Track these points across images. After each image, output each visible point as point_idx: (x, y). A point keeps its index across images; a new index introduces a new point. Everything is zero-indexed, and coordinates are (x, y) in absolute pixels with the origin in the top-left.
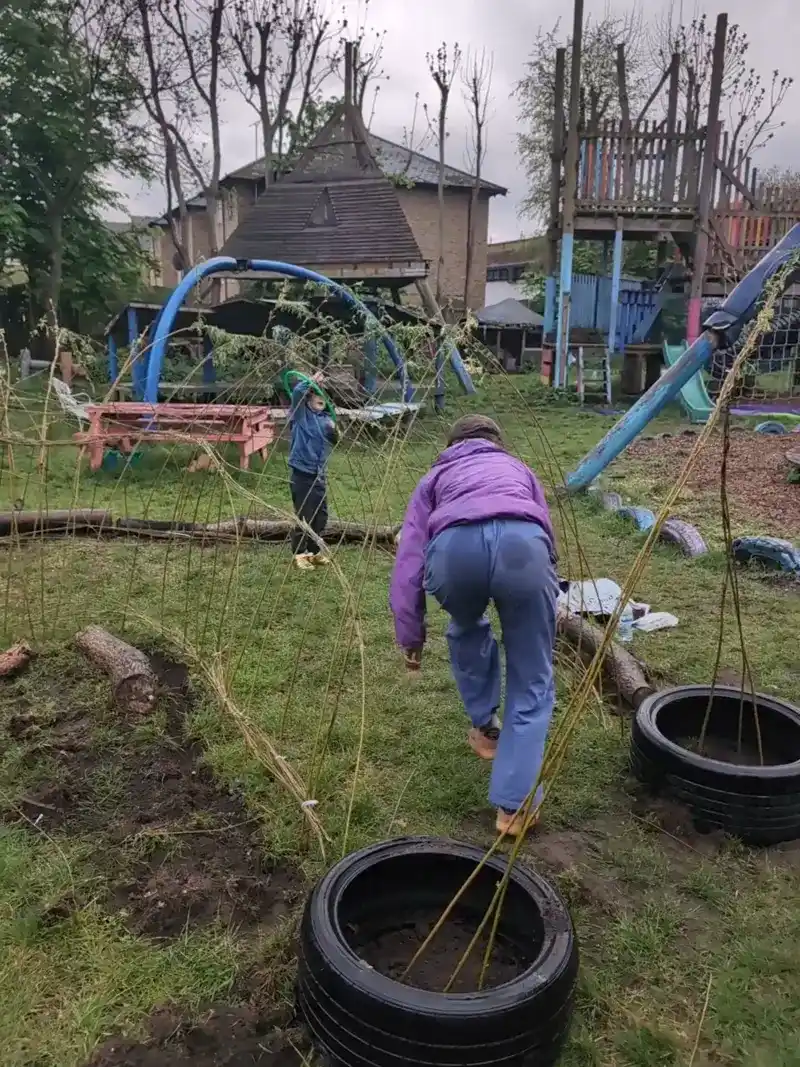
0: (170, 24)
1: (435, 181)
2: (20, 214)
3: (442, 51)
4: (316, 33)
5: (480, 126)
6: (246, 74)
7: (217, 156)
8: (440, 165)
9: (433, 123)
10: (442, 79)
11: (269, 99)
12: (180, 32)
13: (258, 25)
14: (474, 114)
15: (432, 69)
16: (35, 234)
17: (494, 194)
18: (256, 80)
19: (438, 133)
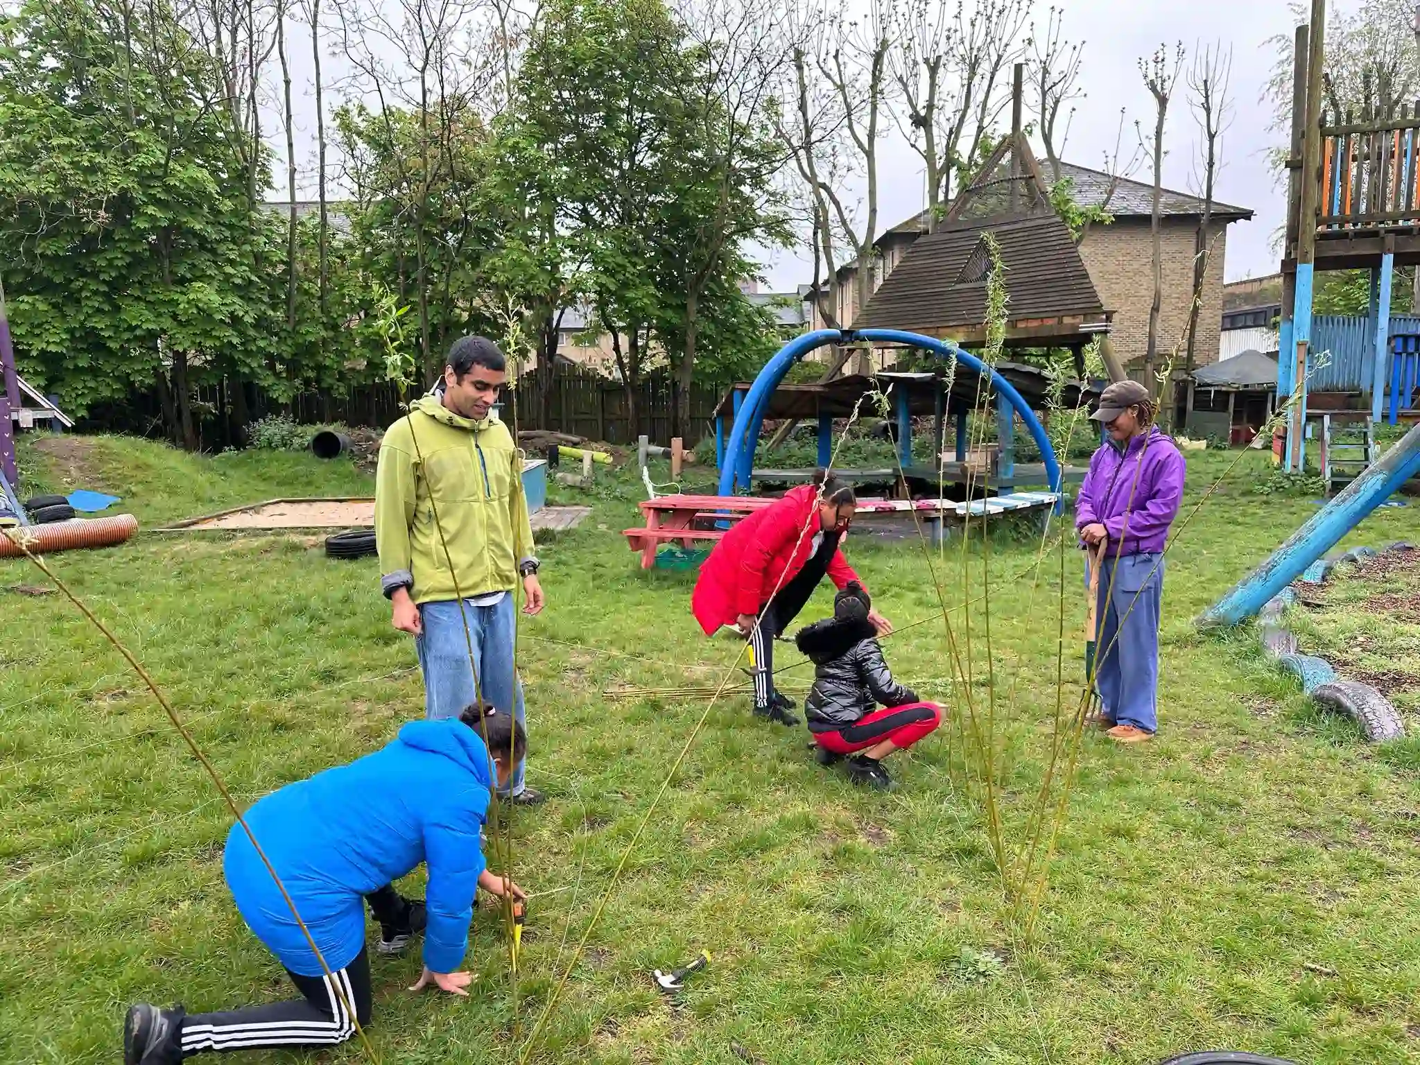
0: (828, 76)
1: (1148, 211)
2: (654, 296)
3: (1161, 55)
4: (994, 58)
5: (1212, 137)
6: (911, 117)
7: (873, 211)
8: (1157, 191)
9: (1145, 142)
10: (1159, 88)
11: (936, 140)
12: (839, 83)
13: (926, 61)
14: (1205, 123)
15: (1146, 77)
16: (669, 314)
17: (1235, 220)
18: (921, 122)
19: (1153, 153)
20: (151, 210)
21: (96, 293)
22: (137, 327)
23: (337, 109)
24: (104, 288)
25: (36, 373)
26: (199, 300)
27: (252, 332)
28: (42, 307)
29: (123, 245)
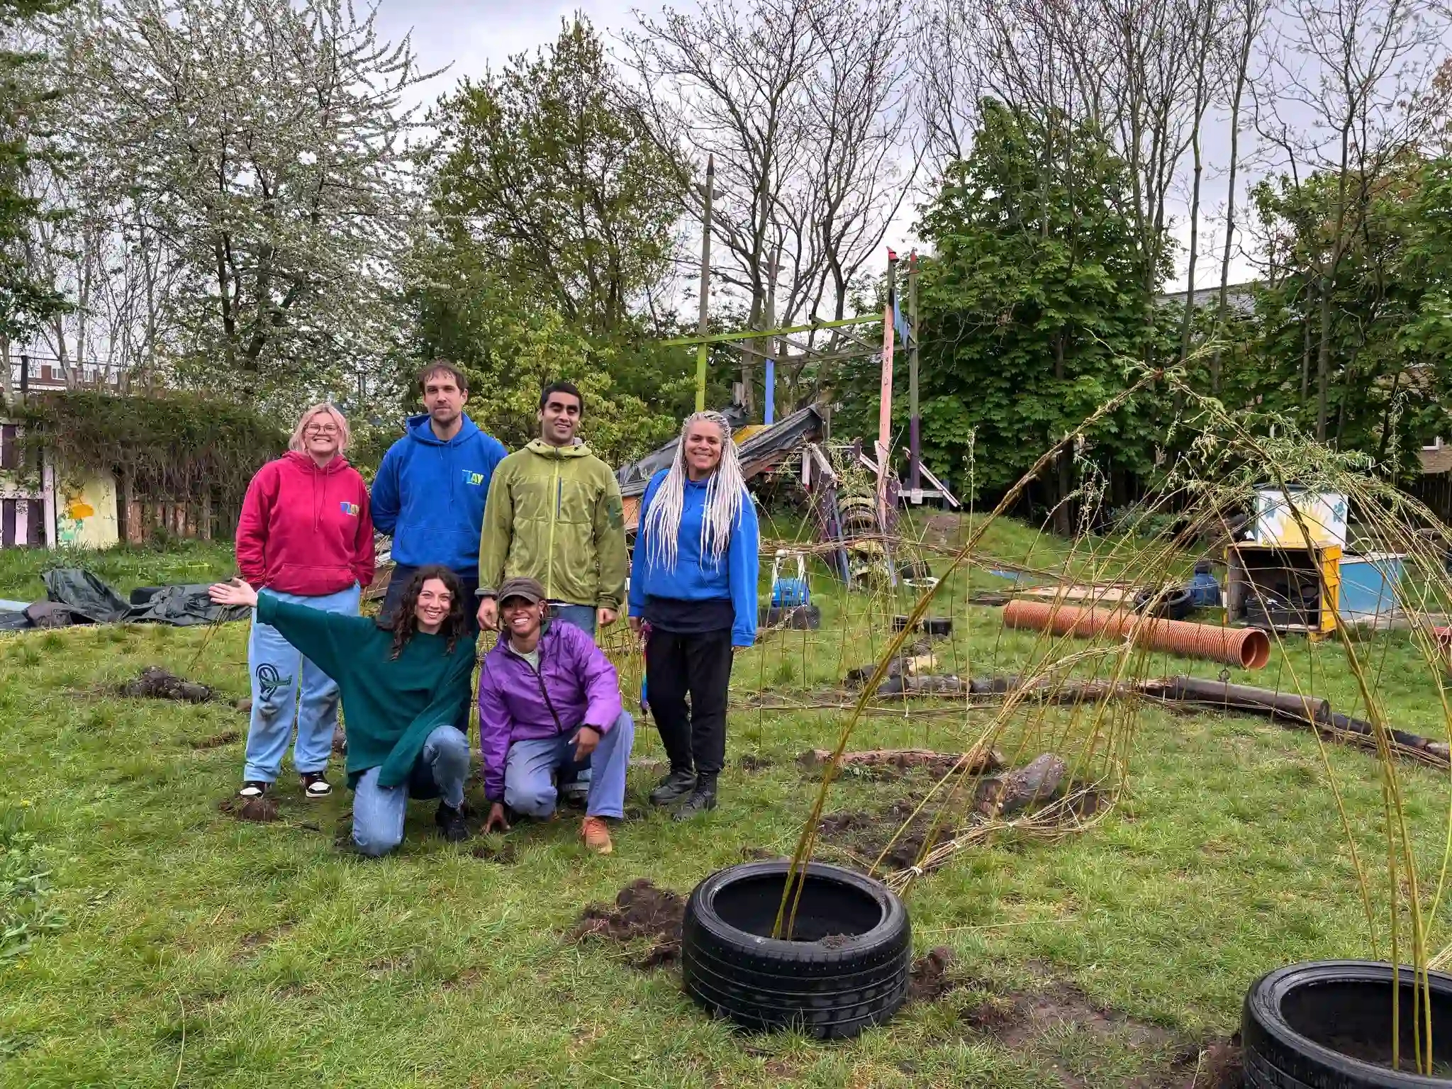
20: (1051, 313)
21: (1000, 389)
22: (1028, 418)
23: (1254, 185)
24: (1006, 385)
25: (943, 462)
26: (1085, 392)
27: (1131, 422)
28: (954, 404)
29: (1025, 344)
